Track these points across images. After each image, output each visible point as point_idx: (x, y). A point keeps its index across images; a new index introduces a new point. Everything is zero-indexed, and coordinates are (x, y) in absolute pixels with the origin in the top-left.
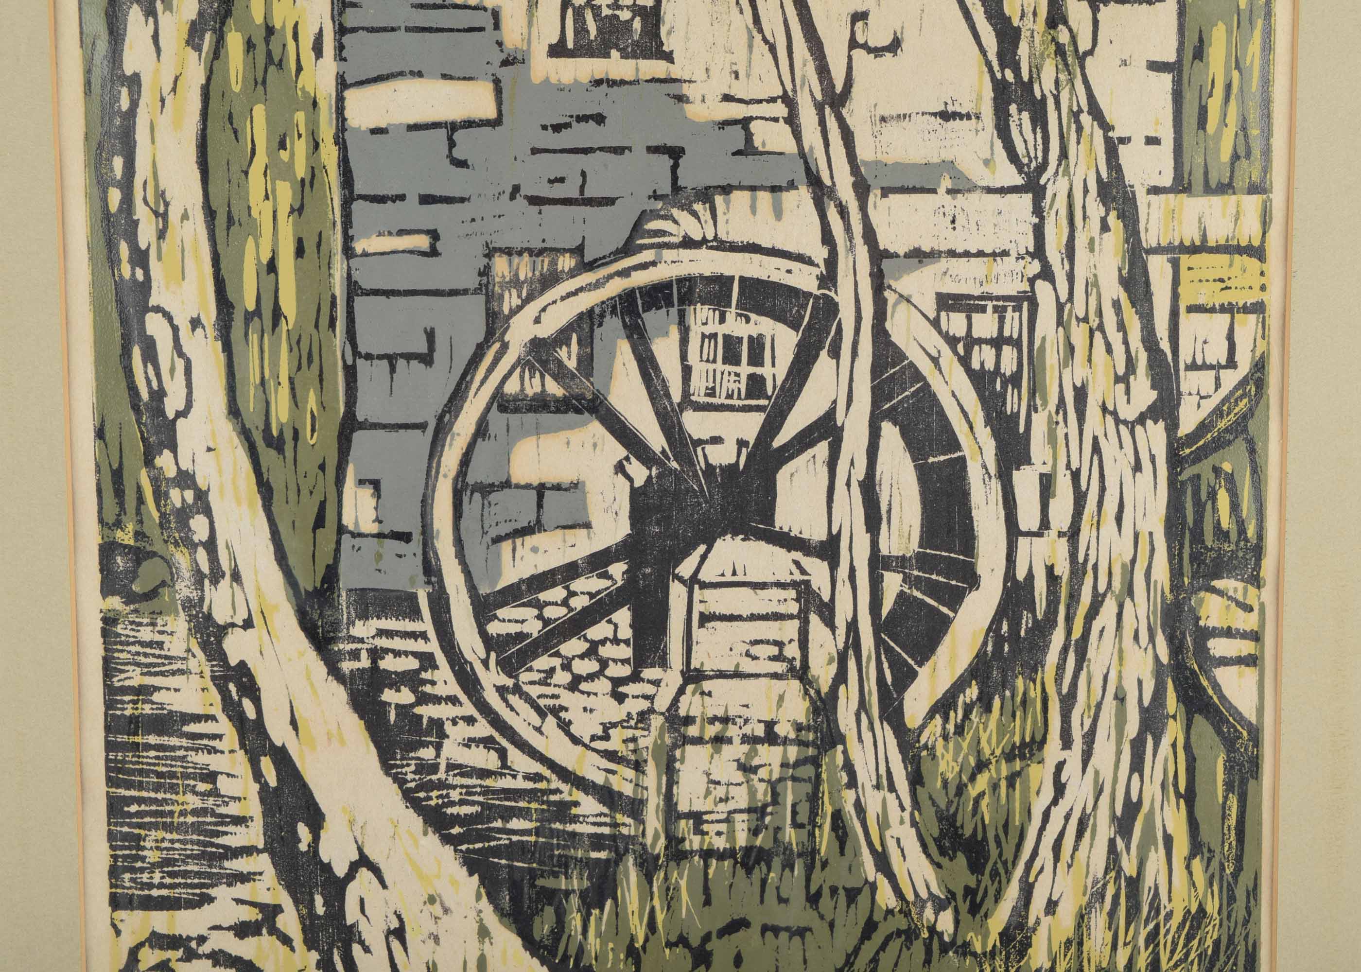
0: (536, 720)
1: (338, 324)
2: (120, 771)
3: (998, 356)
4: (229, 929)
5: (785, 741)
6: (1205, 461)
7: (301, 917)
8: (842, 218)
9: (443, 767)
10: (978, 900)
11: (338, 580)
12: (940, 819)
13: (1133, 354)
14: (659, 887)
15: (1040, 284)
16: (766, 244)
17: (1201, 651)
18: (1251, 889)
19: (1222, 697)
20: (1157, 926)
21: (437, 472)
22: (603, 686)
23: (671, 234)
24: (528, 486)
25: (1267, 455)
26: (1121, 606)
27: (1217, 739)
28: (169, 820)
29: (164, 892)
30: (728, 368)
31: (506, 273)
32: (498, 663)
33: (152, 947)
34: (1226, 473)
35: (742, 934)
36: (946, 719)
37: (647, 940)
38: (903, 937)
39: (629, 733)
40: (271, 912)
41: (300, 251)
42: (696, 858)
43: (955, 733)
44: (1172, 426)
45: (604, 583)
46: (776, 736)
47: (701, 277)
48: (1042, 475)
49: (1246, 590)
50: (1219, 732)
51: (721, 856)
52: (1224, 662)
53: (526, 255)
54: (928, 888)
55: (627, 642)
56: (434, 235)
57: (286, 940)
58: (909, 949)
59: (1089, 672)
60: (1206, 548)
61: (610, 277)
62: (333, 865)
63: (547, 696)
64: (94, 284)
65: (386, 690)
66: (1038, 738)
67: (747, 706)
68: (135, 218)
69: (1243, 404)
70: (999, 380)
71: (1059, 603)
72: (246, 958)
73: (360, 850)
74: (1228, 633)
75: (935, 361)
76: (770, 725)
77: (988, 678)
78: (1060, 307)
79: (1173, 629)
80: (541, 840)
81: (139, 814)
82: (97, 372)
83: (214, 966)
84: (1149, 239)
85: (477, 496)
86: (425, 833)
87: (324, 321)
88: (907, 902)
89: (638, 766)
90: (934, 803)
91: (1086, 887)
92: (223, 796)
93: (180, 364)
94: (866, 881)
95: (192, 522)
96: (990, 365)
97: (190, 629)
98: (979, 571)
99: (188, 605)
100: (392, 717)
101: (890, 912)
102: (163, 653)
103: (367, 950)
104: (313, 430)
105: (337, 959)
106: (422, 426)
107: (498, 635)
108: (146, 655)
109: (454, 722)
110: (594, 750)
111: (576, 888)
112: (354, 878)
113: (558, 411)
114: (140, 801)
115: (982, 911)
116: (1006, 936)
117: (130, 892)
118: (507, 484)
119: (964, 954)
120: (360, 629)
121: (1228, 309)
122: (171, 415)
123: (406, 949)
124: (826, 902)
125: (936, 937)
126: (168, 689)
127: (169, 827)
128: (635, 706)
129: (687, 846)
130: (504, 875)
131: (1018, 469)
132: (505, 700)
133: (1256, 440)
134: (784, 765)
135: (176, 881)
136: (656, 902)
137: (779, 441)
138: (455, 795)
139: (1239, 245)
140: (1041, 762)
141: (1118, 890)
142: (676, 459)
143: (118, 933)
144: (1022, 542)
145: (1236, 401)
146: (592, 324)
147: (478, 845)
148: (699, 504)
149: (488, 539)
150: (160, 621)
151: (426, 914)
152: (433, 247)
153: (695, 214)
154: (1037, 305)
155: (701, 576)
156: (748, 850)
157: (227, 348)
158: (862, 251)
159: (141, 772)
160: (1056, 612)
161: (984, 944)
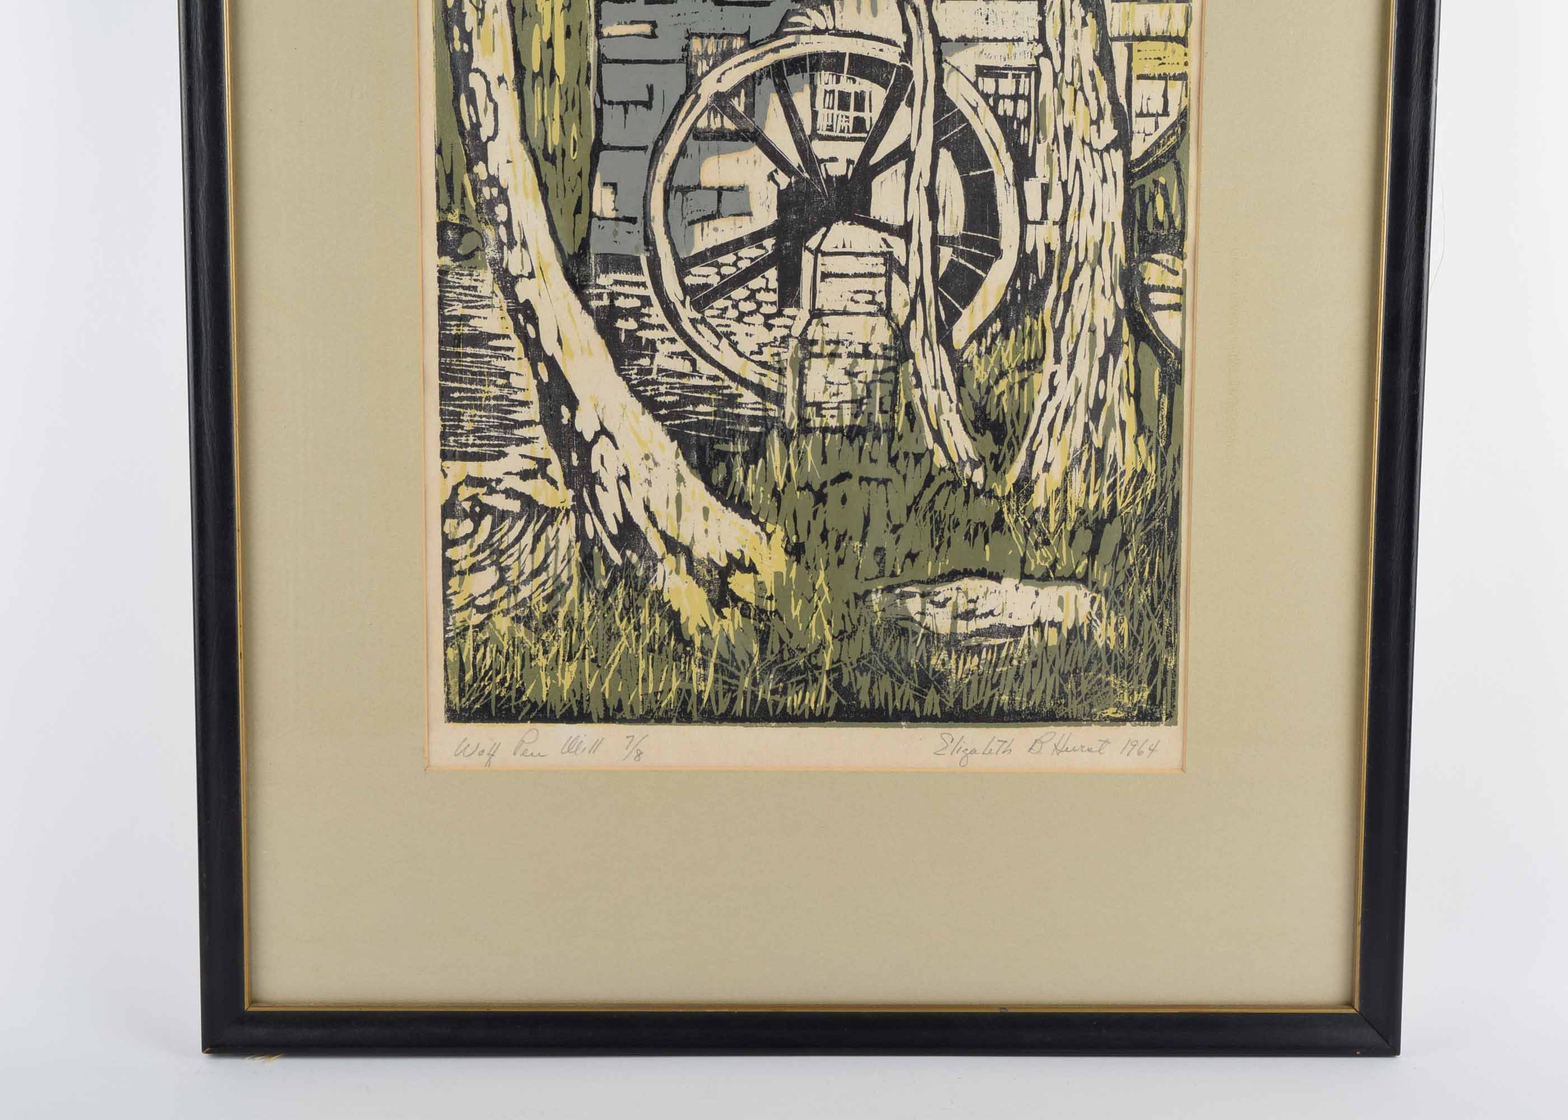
0: (715, 341)
1: (591, 81)
2: (448, 370)
3: (1015, 107)
4: (517, 474)
5: (876, 357)
6: (1148, 176)
7: (563, 467)
8: (916, 15)
9: (655, 371)
10: (1000, 462)
11: (589, 249)
12: (975, 409)
13: (1102, 106)
14: (793, 452)
15: (1042, 60)
16: (867, 32)
17: (1145, 300)
18: (1176, 457)
19: (1158, 331)
20: (1115, 481)
21: (654, 178)
22: (759, 319)
23: (805, 25)
24: (712, 188)
25: (1188, 173)
26: (1093, 271)
27: (1155, 358)
28: (479, 403)
29: (475, 449)
30: (841, 112)
31: (700, 50)
32: (691, 303)
33: (467, 485)
34: (1162, 184)
35: (846, 482)
36: (980, 344)
37: (785, 485)
38: (951, 486)
39: (775, 350)
40: (544, 463)
41: (568, 34)
42: (818, 432)
43: (985, 353)
44: (1127, 153)
45: (762, 252)
46: (870, 353)
47: (825, 53)
48: (1043, 184)
49: (1174, 260)
50: (1156, 353)
51: (834, 431)
52: (1160, 308)
53: (712, 38)
54: (967, 453)
55: (774, 291)
56: (654, 24)
57: (553, 482)
58: (954, 493)
59: (1072, 313)
60: (1149, 233)
61: (767, 52)
62: (584, 433)
63: (722, 326)
64: (436, 54)
65: (619, 320)
66: (1039, 356)
67: (851, 333)
68: (464, 11)
69: (1173, 139)
70: (1015, 123)
71: (1053, 268)
72: (527, 493)
73: (601, 424)
74: (1162, 289)
75: (975, 109)
76: (866, 346)
77: (1007, 317)
78: (1055, 75)
79: (1127, 286)
80: (718, 419)
81: (460, 399)
82: (438, 111)
83: (507, 498)
84: (1113, 31)
85: (679, 194)
86: (643, 414)
87: (583, 79)
88: (954, 463)
89: (781, 372)
90: (972, 398)
91: (1069, 454)
92: (514, 388)
93: (491, 106)
94: (927, 449)
95: (497, 209)
96: (1010, 113)
97: (494, 279)
98: (1002, 247)
99: (493, 262)
100: (623, 338)
101: (942, 469)
102: (476, 293)
103: (605, 489)
104: (574, 150)
105: (585, 494)
106: (644, 149)
107: (692, 285)
108: (466, 295)
109: (663, 342)
110: (752, 361)
111: (740, 450)
112: (597, 442)
113: (731, 139)
114: (460, 390)
115: (1002, 469)
116: (1017, 485)
117: (454, 449)
118: (698, 187)
119: (990, 498)
120: (604, 280)
121: (1163, 77)
122: (484, 139)
123: (630, 489)
124: (901, 462)
125: (972, 486)
126: (480, 317)
127: (479, 408)
128: (779, 333)
129: (812, 424)
130: (693, 441)
131: (1027, 180)
132: (695, 328)
133: (1181, 163)
134: (875, 372)
135: (483, 442)
136: (792, 461)
137: (873, 161)
138: (663, 389)
139: (1170, 36)
140: (1041, 372)
141: (1090, 456)
142: (807, 172)
143: (445, 475)
144: (1030, 228)
145: (1168, 137)
146: (755, 84)
147: (677, 422)
148: (822, 201)
149: (686, 222)
150: (475, 273)
151: (643, 466)
152: (653, 32)
153: (821, 12)
154: (1041, 74)
155: (823, 248)
156: (851, 427)
157: (521, 96)
158: (928, 38)
159: (461, 371)
160: (1051, 275)
161: (1003, 491)
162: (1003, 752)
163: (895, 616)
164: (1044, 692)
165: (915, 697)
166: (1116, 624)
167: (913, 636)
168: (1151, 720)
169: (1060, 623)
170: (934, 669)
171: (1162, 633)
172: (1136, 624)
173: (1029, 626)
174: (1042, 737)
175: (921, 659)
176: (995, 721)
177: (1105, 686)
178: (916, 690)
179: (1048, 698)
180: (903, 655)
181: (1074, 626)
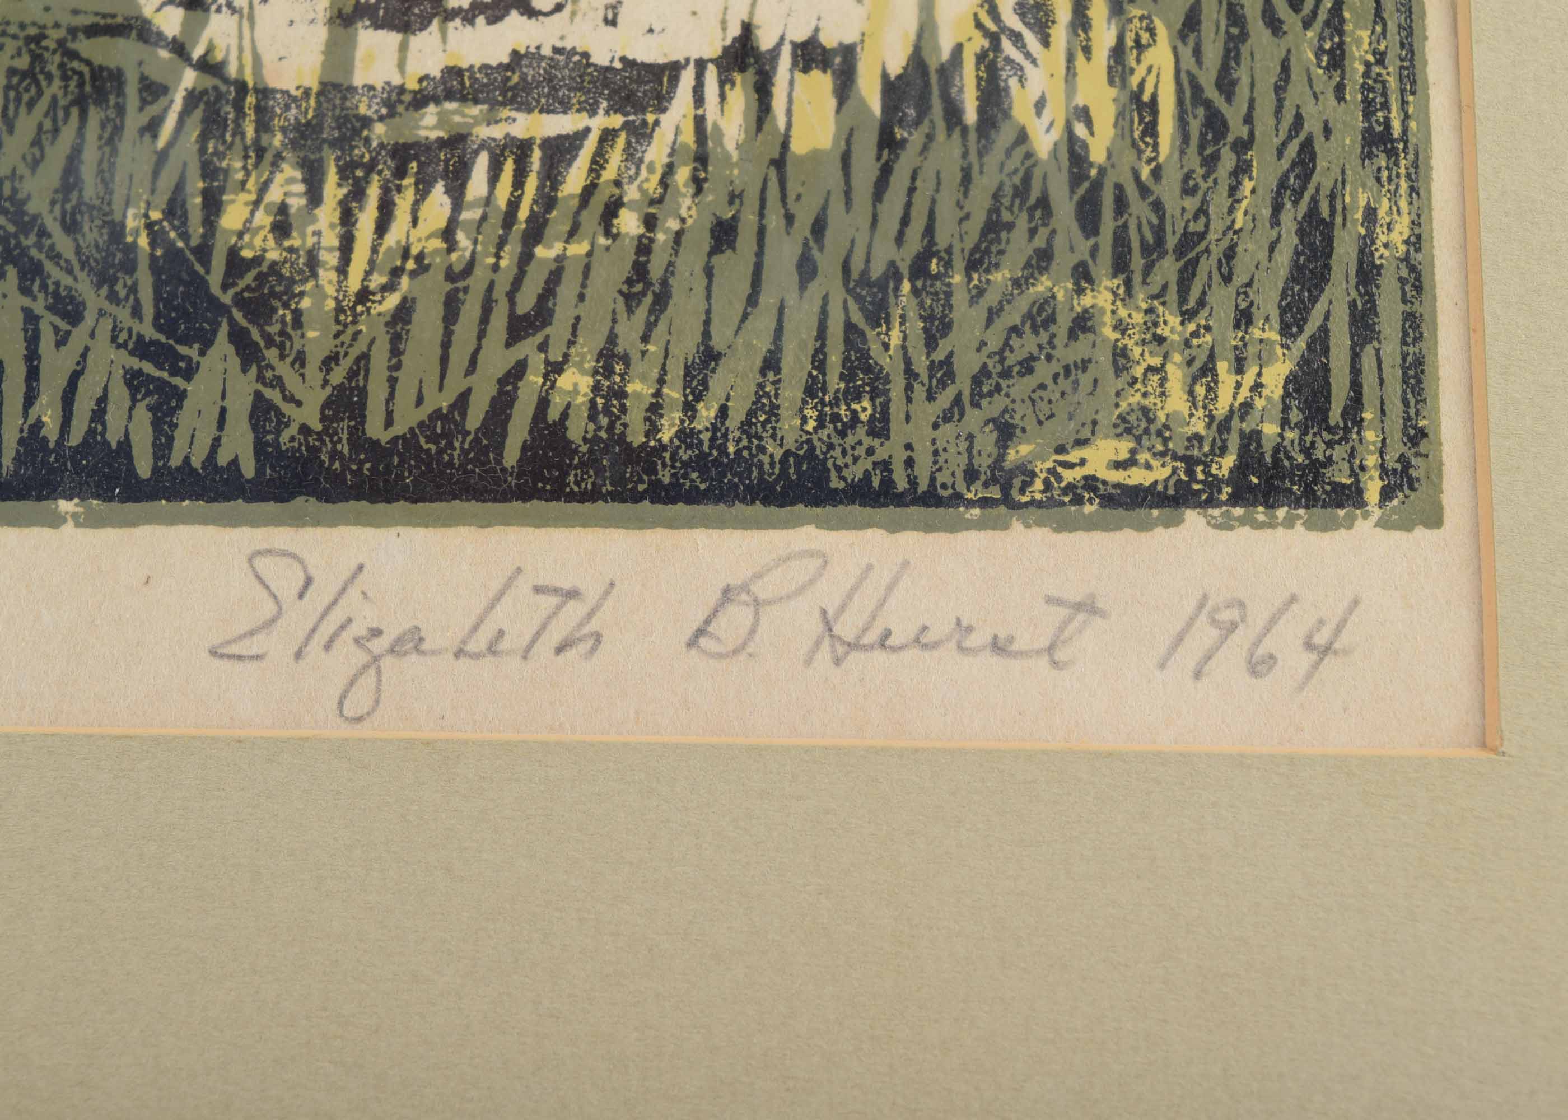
162: (559, 650)
163: (68, 20)
164: (771, 363)
165: (134, 381)
166: (1118, 52)
167: (144, 103)
168: (1309, 499)
169: (849, 52)
170: (233, 253)
171: (1340, 91)
172: (1213, 53)
173: (701, 65)
174: (758, 576)
175: (175, 209)
176: (524, 494)
177: (1072, 335)
178: (142, 349)
179: (791, 394)
180: (90, 189)
181: (917, 61)
